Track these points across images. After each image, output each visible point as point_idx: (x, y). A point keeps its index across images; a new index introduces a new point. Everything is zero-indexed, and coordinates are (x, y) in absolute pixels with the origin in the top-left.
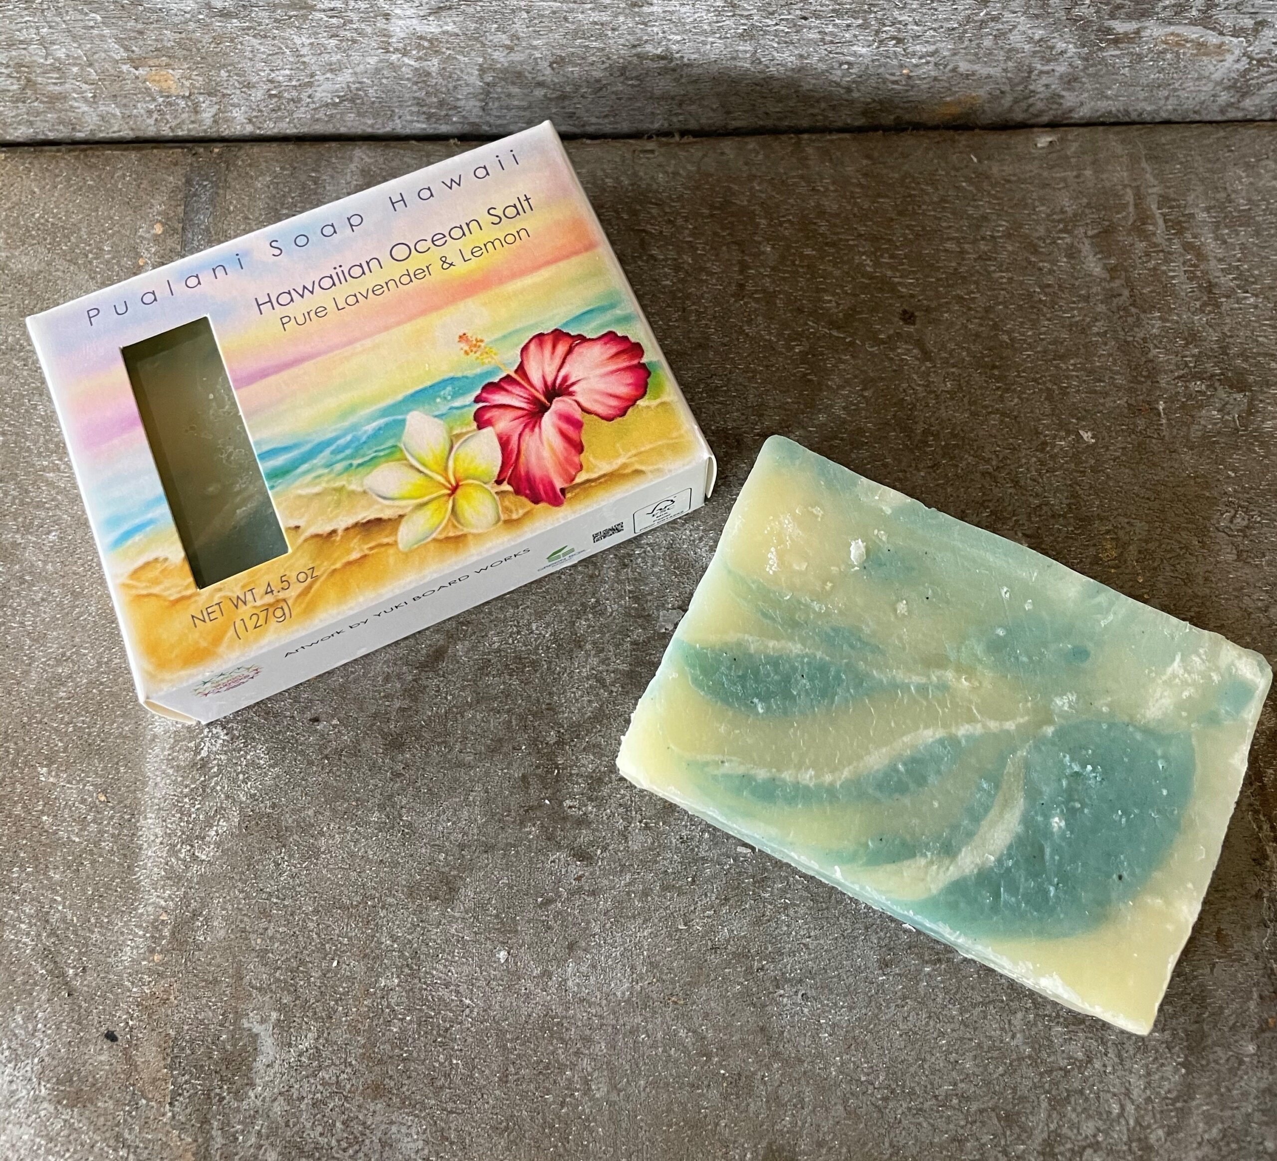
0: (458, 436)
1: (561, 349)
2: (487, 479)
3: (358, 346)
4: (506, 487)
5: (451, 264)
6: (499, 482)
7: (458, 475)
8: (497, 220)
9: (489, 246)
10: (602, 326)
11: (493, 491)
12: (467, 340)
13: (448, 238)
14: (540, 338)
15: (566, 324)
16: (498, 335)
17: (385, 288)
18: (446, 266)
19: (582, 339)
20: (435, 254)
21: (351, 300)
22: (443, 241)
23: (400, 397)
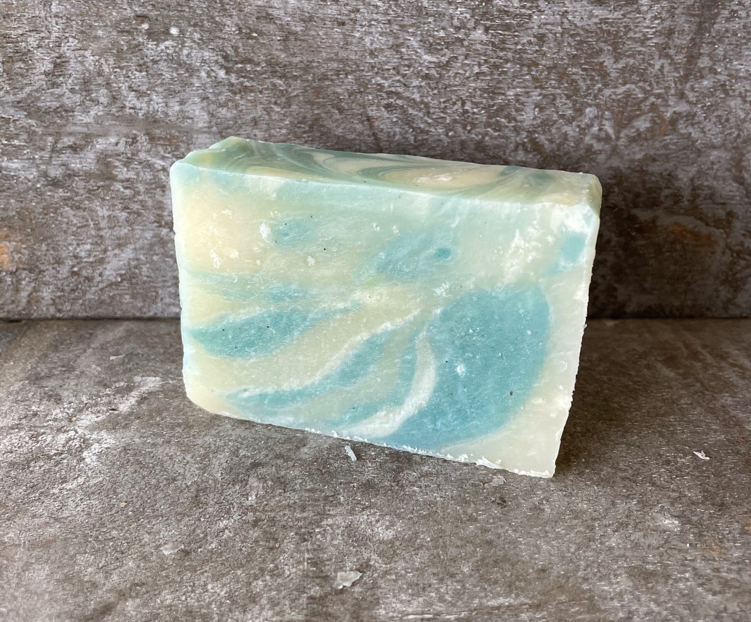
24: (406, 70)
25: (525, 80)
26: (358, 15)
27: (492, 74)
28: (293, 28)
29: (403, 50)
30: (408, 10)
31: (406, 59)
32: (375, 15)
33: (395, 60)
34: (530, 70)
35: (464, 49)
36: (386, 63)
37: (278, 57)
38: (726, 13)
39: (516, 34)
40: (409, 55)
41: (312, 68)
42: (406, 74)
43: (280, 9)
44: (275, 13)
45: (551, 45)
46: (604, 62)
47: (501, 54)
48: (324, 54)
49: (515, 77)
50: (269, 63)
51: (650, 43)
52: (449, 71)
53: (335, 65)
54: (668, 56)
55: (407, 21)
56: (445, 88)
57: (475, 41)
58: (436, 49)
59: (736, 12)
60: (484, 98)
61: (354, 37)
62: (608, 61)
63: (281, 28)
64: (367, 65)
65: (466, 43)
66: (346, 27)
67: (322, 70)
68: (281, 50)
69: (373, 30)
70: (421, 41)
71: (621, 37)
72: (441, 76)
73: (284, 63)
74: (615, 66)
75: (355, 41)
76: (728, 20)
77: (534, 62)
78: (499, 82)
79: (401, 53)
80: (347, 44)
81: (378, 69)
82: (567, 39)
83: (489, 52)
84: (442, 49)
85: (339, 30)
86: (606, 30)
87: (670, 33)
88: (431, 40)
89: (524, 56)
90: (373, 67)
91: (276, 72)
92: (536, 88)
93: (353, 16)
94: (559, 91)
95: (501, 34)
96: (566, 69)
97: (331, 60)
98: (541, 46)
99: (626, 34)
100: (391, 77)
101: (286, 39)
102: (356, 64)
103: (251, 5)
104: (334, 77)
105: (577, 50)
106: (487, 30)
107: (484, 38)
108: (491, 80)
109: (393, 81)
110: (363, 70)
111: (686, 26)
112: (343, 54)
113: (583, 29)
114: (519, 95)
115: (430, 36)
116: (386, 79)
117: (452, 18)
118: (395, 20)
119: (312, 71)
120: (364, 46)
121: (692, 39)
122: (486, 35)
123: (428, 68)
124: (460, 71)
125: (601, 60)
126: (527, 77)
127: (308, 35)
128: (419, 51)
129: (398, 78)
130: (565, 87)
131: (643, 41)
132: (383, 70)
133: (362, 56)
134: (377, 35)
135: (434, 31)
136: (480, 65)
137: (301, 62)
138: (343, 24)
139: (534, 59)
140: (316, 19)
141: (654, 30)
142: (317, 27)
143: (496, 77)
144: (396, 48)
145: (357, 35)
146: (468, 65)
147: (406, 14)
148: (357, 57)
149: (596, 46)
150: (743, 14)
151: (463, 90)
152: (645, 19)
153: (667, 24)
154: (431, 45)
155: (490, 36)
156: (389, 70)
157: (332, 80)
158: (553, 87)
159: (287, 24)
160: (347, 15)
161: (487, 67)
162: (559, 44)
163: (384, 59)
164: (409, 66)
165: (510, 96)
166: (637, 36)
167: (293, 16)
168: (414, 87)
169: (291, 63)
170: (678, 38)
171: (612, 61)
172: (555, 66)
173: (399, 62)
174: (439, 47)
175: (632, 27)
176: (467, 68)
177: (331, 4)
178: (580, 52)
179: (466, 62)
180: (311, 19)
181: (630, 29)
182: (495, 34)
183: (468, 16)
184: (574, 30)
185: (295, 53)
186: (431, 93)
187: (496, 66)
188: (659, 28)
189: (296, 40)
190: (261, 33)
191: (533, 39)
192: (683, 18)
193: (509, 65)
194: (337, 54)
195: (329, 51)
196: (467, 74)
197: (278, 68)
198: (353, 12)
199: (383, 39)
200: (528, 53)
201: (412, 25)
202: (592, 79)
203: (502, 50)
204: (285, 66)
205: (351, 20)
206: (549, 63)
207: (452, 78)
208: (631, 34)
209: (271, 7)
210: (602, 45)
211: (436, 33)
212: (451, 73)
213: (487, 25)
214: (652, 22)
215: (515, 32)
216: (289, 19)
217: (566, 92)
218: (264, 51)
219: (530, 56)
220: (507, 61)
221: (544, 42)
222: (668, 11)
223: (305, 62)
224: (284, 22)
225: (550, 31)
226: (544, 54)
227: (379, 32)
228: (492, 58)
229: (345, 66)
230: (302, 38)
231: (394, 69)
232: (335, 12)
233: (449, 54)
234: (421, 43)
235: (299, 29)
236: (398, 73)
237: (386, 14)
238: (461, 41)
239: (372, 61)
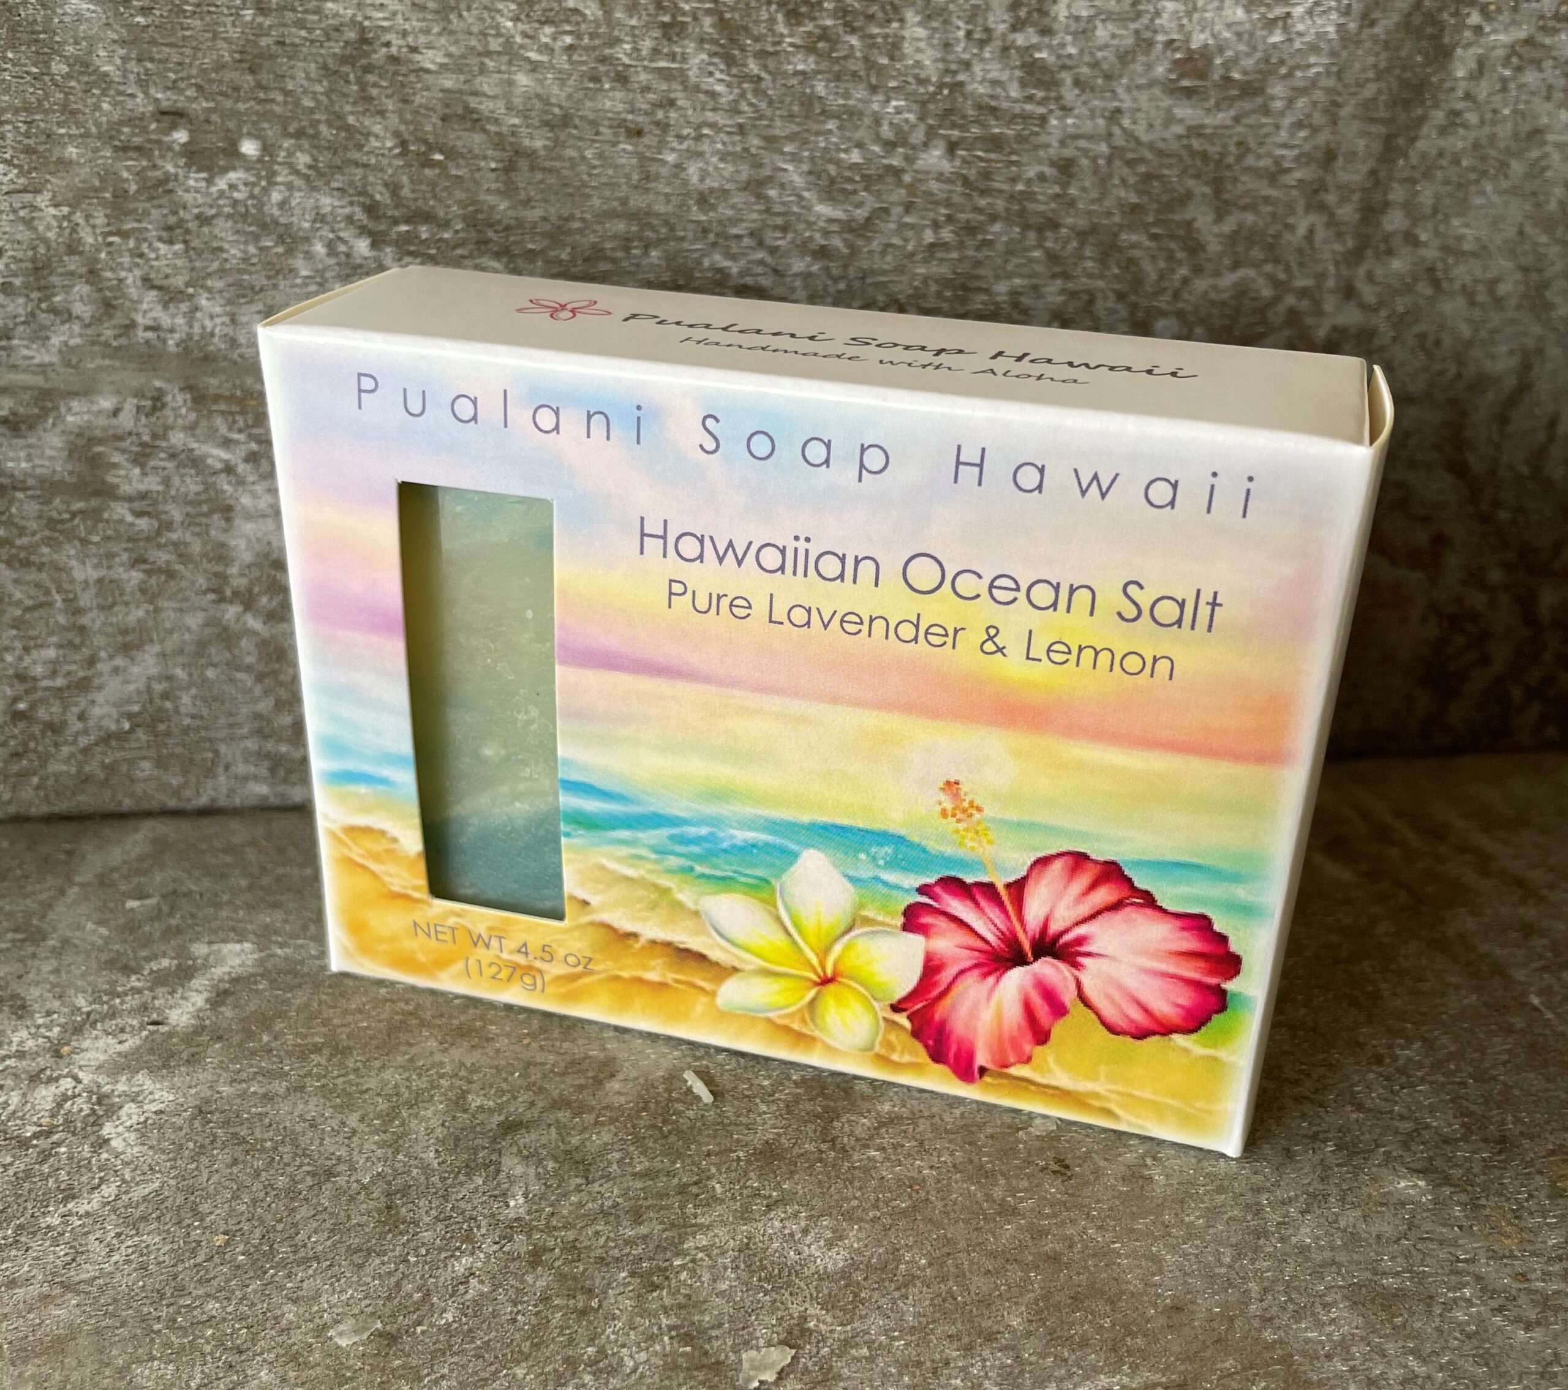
0: (867, 921)
1: (1104, 895)
2: (880, 996)
3: (776, 703)
4: (902, 1019)
5: (1000, 650)
6: (896, 1008)
7: (841, 968)
8: (1130, 612)
9: (1088, 654)
10: (1197, 900)
11: (881, 1014)
12: (956, 796)
13: (1022, 595)
14: (1078, 860)
15: (1138, 864)
16: (1012, 815)
17: (865, 628)
18: (989, 647)
19: (1148, 901)
20: (984, 612)
21: (799, 616)
22: (1010, 595)
23: (806, 818)
24: (777, 239)
25: (1031, 260)
26: (673, 115)
27: (961, 246)
28: (527, 142)
29: (772, 193)
30: (782, 102)
31: (778, 214)
32: (709, 114)
33: (755, 216)
34: (1041, 239)
35: (903, 191)
36: (735, 221)
37: (492, 208)
38: (1439, 116)
39: (1014, 158)
40: (784, 204)
41: (570, 233)
42: (777, 248)
43: (495, 97)
44: (485, 106)
45: (1087, 184)
46: (1194, 219)
47: (983, 202)
48: (596, 202)
49: (1010, 252)
50: (471, 221)
51: (1291, 179)
52: (869, 240)
53: (620, 226)
54: (1322, 208)
55: (780, 129)
56: (863, 278)
57: (928, 173)
58: (844, 191)
59: (1457, 113)
60: (946, 300)
61: (664, 162)
62: (1203, 219)
63: (499, 141)
64: (692, 226)
65: (907, 178)
66: (646, 140)
67: (592, 238)
68: (498, 192)
69: (705, 147)
70: (810, 173)
71: (1229, 167)
72: (854, 250)
73: (505, 222)
74: (1216, 229)
75: (664, 171)
76: (1443, 131)
77: (1050, 220)
78: (978, 264)
79: (767, 199)
80: (647, 178)
81: (717, 235)
82: (1120, 170)
83: (956, 199)
84: (855, 192)
85: (629, 148)
86: (1198, 152)
87: (1329, 156)
88: (832, 169)
89: (1031, 206)
90: (705, 231)
91: (486, 242)
92: (1054, 276)
93: (660, 114)
94: (1101, 284)
95: (981, 159)
96: (1116, 235)
97: (612, 214)
98: (1065, 186)
99: (1240, 158)
100: (744, 254)
101: (509, 168)
102: (667, 223)
103: (428, 89)
104: (620, 254)
105: (1140, 193)
106: (952, 148)
107: (946, 166)
108: (960, 260)
109: (749, 262)
110: (682, 239)
111: (1361, 144)
112: (638, 201)
113: (1151, 146)
114: (1020, 294)
115: (830, 161)
116: (733, 257)
117: (877, 121)
118: (754, 126)
119: (569, 240)
120: (685, 183)
121: (1373, 173)
122: (951, 161)
123: (826, 234)
124: (896, 241)
125: (1188, 217)
126: (1036, 254)
127: (560, 158)
128: (806, 194)
129: (760, 255)
130: (1116, 276)
131: (1274, 175)
132: (727, 238)
133: (680, 207)
134: (714, 159)
135: (839, 150)
136: (936, 226)
137: (545, 219)
138: (639, 133)
139: (1050, 215)
140: (577, 121)
141: (1296, 152)
142: (580, 139)
143: (970, 253)
144: (756, 187)
145: (671, 158)
146: (912, 226)
147: (778, 112)
148: (670, 208)
149: (1177, 186)
150: (1472, 118)
151: (901, 282)
152: (1278, 127)
153: (1323, 138)
154: (832, 181)
155: (957, 163)
156: (739, 237)
157: (614, 261)
158: (1090, 276)
159: (513, 134)
160: (647, 113)
161: (953, 232)
162: (1103, 182)
163: (729, 213)
164: (784, 229)
165: (999, 294)
166: (1262, 163)
167: (525, 114)
168: (796, 275)
169: (520, 223)
170: (1344, 169)
171: (1210, 217)
172: (1094, 230)
173: (763, 221)
174: (849, 187)
175: (1252, 145)
176: (910, 234)
177: (612, 89)
178: (1145, 198)
179: (908, 219)
180: (566, 121)
181: (1248, 150)
182: (969, 159)
183: (911, 117)
184: (1133, 151)
185: (529, 200)
186: (832, 290)
187: (971, 230)
188: (1307, 147)
189: (532, 169)
190: (451, 154)
191: (1048, 171)
192: (1356, 126)
193: (997, 227)
194: (624, 202)
195: (607, 193)
196: (910, 248)
197: (491, 234)
198: (660, 105)
199: (728, 169)
200: (1037, 201)
201: (791, 138)
202: (1170, 257)
203: (984, 193)
204: (508, 228)
205: (657, 124)
206: (1082, 223)
207: (876, 256)
208: (1250, 161)
209: (475, 94)
210: (1191, 183)
211: (843, 155)
212: (875, 245)
213: (953, 139)
214: (1292, 135)
215: (1011, 153)
216: (516, 121)
217: (1116, 286)
218: (460, 195)
219: (1042, 208)
220: (994, 218)
221: (1071, 176)
222: (1326, 111)
223: (553, 219)
224: (504, 129)
225: (1085, 152)
226: (1072, 203)
227: (718, 152)
228: (963, 211)
229: (642, 230)
230: (547, 164)
231: (752, 234)
232: (620, 107)
233: (870, 202)
234: (811, 178)
235: (539, 144)
236: (761, 244)
237: (734, 110)
238: (897, 172)
239: (704, 218)
